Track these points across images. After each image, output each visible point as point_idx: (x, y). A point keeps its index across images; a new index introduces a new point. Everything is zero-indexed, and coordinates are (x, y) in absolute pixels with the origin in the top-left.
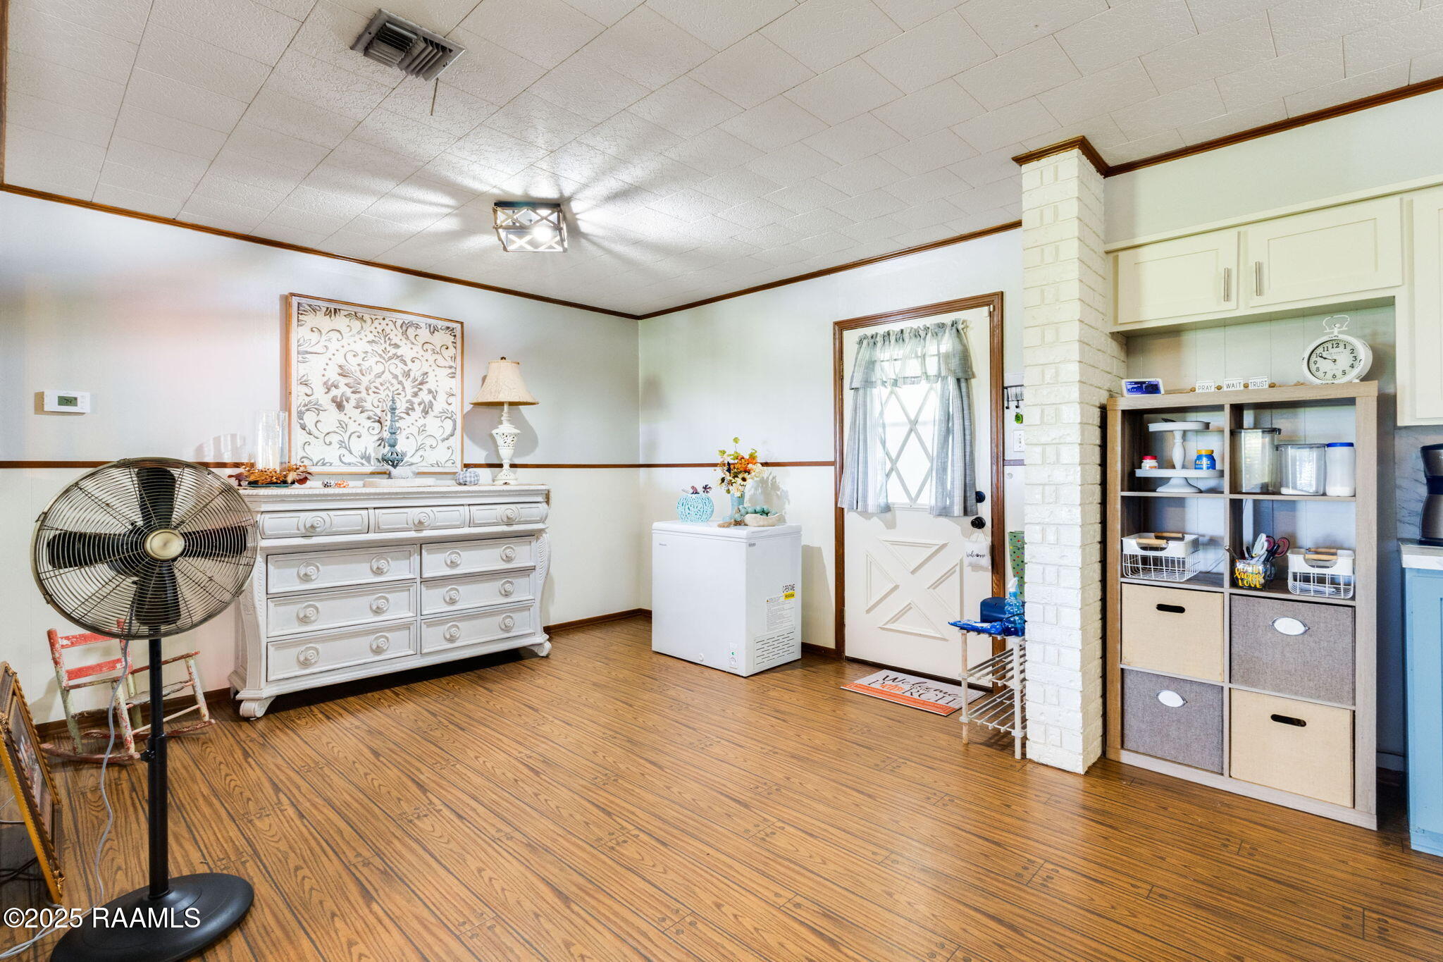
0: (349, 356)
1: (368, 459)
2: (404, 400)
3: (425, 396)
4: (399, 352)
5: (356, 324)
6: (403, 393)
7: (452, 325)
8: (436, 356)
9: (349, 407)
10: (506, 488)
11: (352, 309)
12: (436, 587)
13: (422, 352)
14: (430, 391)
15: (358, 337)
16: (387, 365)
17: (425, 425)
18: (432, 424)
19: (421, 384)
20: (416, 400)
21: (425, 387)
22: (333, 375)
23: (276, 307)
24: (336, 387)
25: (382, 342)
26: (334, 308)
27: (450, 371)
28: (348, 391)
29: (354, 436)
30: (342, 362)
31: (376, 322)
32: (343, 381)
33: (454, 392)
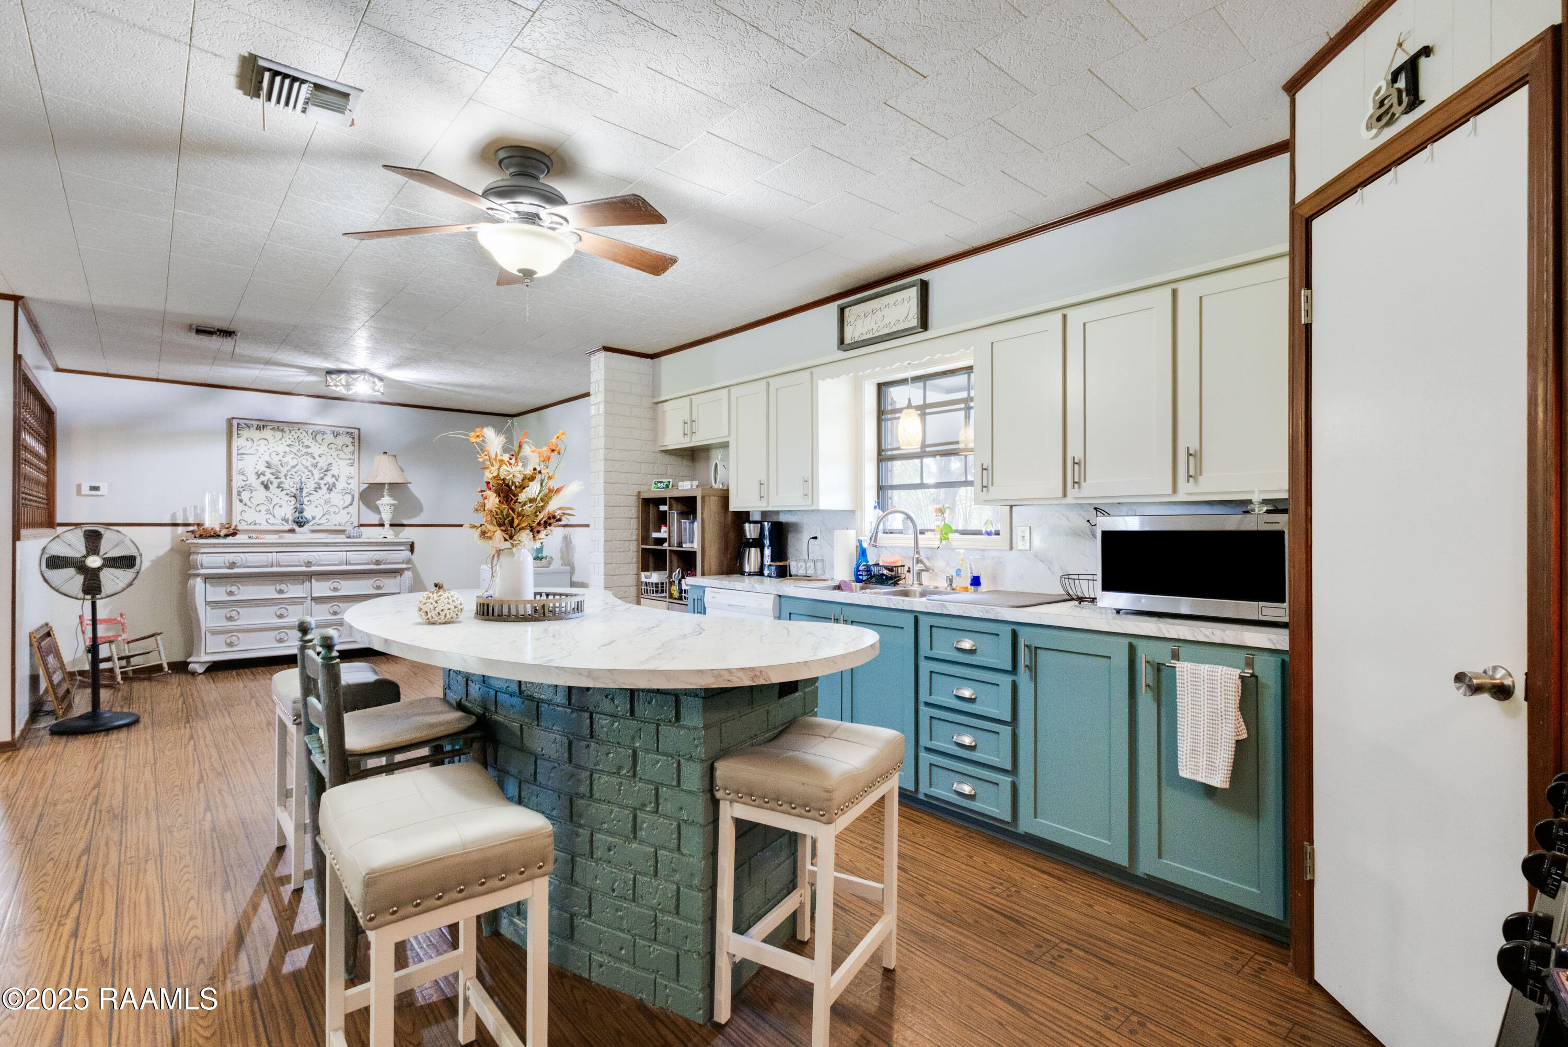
0: (273, 455)
1: (287, 521)
2: (313, 482)
3: (329, 479)
4: (310, 451)
5: (279, 434)
6: (312, 478)
7: (353, 430)
8: (339, 452)
9: (273, 488)
10: (385, 540)
11: (276, 425)
12: (323, 603)
13: (328, 450)
14: (333, 476)
15: (279, 443)
16: (299, 460)
17: (330, 499)
18: (335, 497)
19: (327, 471)
20: (322, 482)
21: (329, 473)
22: (262, 467)
23: (224, 425)
24: (264, 475)
25: (297, 444)
26: (262, 425)
27: (350, 461)
28: (272, 478)
29: (277, 507)
30: (268, 459)
31: (293, 432)
32: (268, 471)
33: (353, 475)
